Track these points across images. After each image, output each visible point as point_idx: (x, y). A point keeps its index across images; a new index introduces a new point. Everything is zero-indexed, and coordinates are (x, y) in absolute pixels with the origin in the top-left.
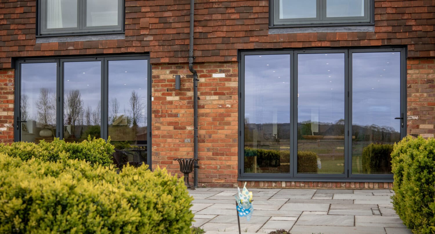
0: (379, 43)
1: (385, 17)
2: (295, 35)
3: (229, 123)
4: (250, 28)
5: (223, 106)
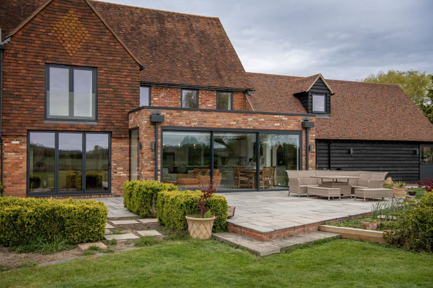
0: (99, 130)
1: (102, 118)
2: (59, 124)
3: (21, 167)
4: (34, 119)
5: (18, 158)
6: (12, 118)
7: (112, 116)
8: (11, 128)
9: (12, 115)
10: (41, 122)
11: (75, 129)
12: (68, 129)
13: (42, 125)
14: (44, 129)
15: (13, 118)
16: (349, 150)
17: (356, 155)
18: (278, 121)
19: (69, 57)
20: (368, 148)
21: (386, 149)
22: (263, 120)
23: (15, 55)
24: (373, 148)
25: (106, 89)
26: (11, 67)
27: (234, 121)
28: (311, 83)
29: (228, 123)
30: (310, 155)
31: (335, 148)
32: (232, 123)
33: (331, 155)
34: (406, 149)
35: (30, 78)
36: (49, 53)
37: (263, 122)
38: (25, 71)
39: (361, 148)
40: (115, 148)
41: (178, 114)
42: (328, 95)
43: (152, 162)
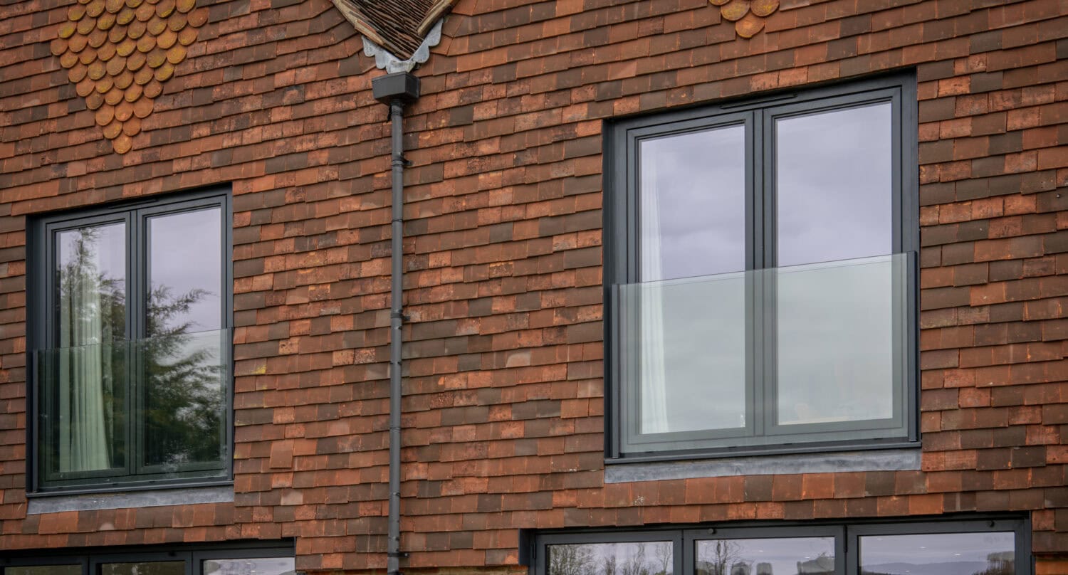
0: (937, 507)
1: (954, 421)
2: (680, 485)
4: (552, 465)
6: (448, 471)
7: (1029, 397)
8: (448, 524)
9: (450, 454)
10: (585, 480)
11: (776, 512)
12: (733, 514)
13: (589, 499)
14: (603, 520)
15: (457, 472)
19: (736, 50)
23: (462, 117)
25: (978, 211)
26: (447, 188)
35: (530, 230)
36: (626, 51)
38: (505, 196)
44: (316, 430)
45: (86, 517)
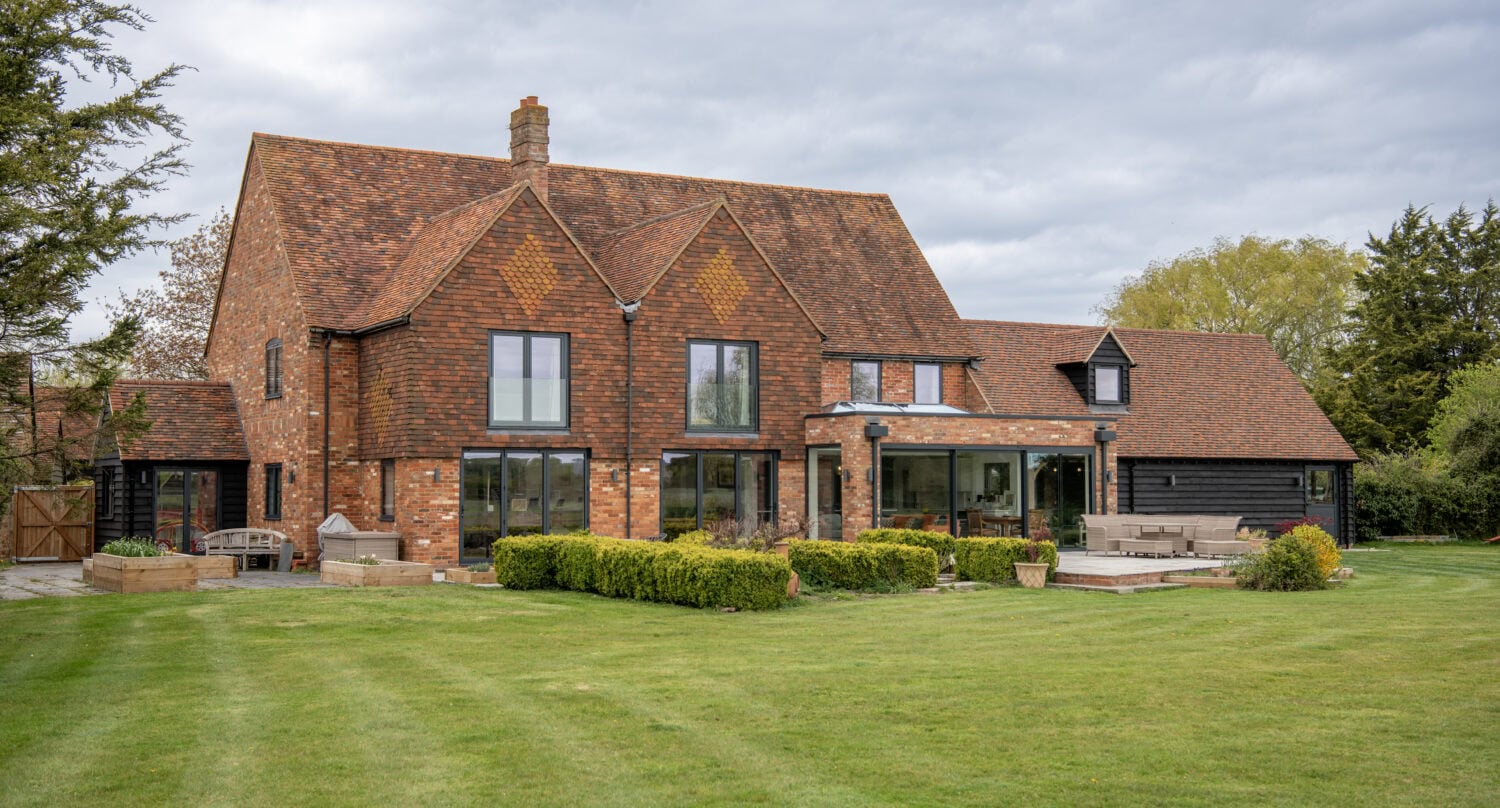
0: (762, 448)
1: (766, 428)
2: (705, 439)
3: (652, 511)
4: (671, 431)
5: (648, 496)
6: (642, 431)
8: (641, 446)
9: (642, 426)
10: (680, 436)
11: (728, 447)
12: (717, 447)
13: (681, 441)
14: (685, 447)
15: (644, 431)
16: (1169, 479)
17: (1181, 488)
18: (1056, 430)
19: (718, 327)
20: (1204, 474)
21: (1239, 474)
22: (1032, 429)
23: (646, 328)
24: (1214, 474)
25: (771, 378)
26: (641, 348)
27: (988, 432)
28: (1093, 344)
29: (978, 435)
30: (1109, 488)
31: (1141, 474)
32: (984, 435)
33: (1136, 488)
34: (1277, 475)
35: (665, 365)
36: (693, 321)
37: (1033, 433)
38: (658, 354)
39: (1191, 474)
40: (784, 478)
41: (903, 422)
42: (1125, 368)
43: (868, 501)
44: (599, 415)
45: (511, 437)
